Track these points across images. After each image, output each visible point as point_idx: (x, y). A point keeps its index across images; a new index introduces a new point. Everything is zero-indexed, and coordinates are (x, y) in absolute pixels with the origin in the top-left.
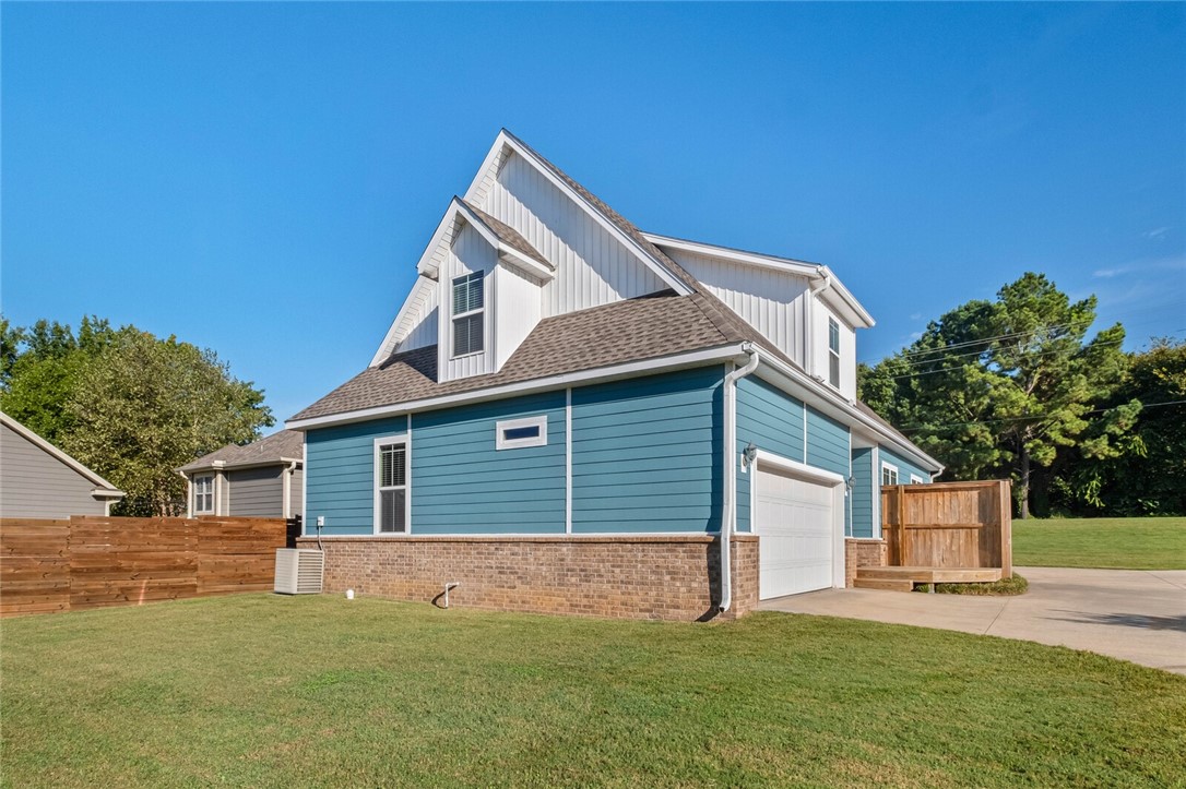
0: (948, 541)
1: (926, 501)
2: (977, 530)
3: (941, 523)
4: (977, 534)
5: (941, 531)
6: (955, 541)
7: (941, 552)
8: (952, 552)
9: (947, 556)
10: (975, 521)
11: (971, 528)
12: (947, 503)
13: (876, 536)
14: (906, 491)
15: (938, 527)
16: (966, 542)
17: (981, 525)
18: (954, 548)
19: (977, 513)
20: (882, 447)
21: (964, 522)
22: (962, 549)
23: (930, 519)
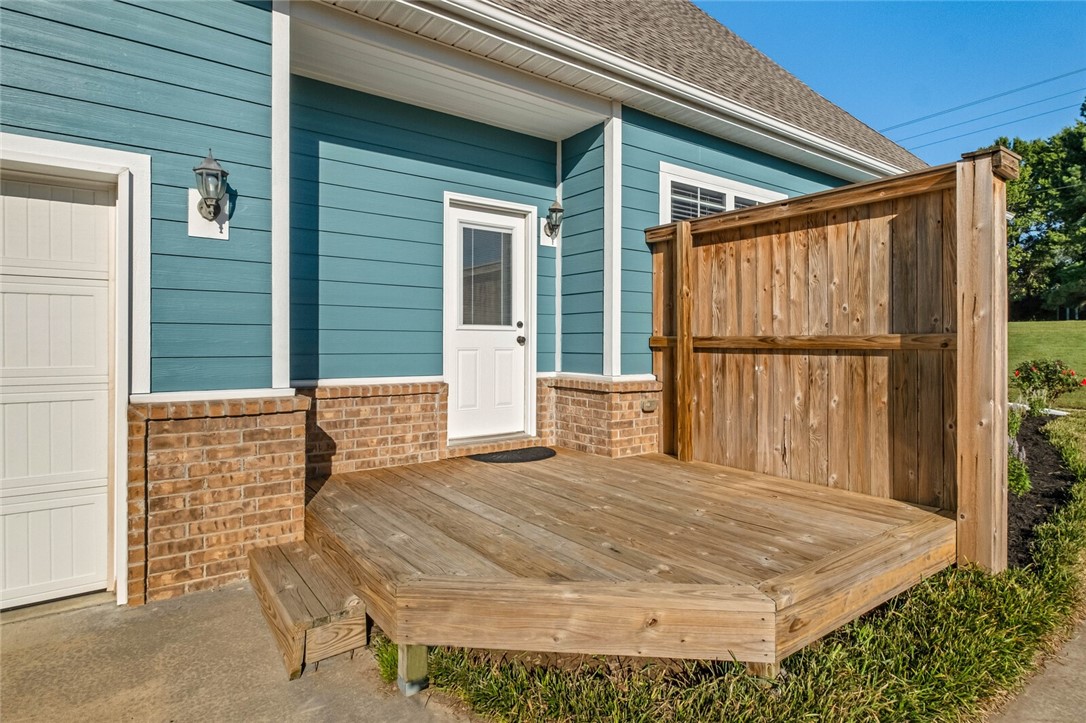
0: (799, 394)
1: (744, 265)
2: (882, 361)
3: (779, 333)
4: (883, 376)
5: (779, 358)
6: (817, 395)
7: (778, 430)
8: (807, 428)
9: (795, 443)
10: (877, 328)
11: (864, 353)
12: (797, 266)
13: (614, 372)
14: (699, 239)
15: (768, 347)
16: (848, 402)
17: (896, 340)
18: (813, 421)
19: (885, 298)
20: (633, 115)
21: (843, 331)
22: (837, 421)
23: (755, 323)
